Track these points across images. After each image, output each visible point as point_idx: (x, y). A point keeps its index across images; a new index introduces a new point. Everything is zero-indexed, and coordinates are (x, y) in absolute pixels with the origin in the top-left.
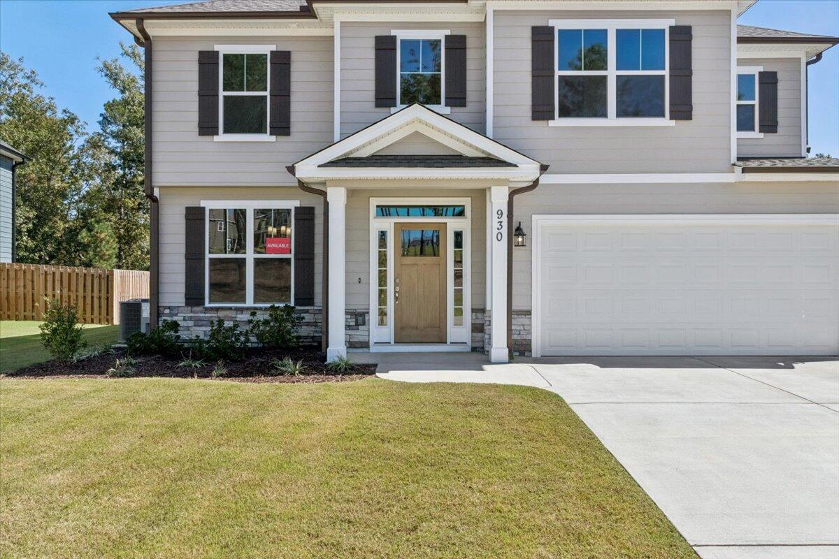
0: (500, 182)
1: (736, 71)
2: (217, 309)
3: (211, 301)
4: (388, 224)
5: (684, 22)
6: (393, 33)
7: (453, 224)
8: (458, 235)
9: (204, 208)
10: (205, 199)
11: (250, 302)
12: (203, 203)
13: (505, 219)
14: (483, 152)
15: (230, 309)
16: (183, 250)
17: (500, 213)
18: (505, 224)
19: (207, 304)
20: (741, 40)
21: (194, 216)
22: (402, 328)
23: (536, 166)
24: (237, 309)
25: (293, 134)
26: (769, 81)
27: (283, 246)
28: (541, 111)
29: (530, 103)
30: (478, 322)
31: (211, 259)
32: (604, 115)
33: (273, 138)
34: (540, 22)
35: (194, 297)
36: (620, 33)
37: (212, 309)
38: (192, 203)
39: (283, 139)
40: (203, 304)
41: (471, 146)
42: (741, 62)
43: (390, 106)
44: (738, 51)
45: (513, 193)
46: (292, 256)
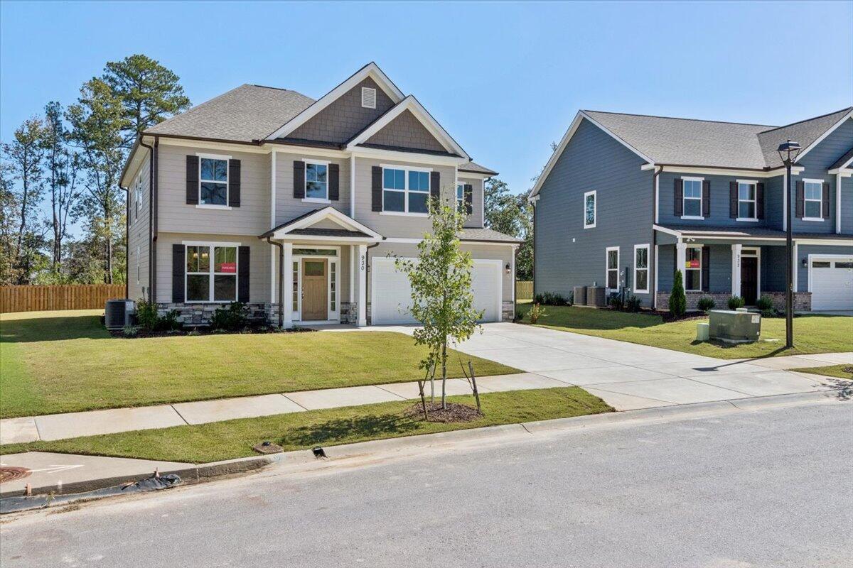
0: (363, 243)
1: (457, 183)
2: (193, 304)
3: (188, 299)
4: (299, 258)
5: (437, 170)
6: (303, 160)
7: (331, 259)
8: (333, 265)
9: (184, 245)
10: (185, 240)
11: (212, 300)
12: (183, 243)
13: (365, 260)
14: (356, 229)
15: (201, 304)
16: (171, 269)
17: (363, 257)
18: (365, 262)
19: (186, 302)
20: (459, 170)
21: (178, 250)
22: (305, 313)
23: (381, 237)
24: (205, 304)
25: (242, 207)
26: (468, 188)
27: (231, 268)
28: (376, 207)
29: (371, 203)
30: (345, 308)
31: (188, 275)
32: (404, 211)
33: (231, 208)
34: (376, 165)
35: (177, 297)
36: (411, 173)
37: (190, 304)
38: (177, 242)
39: (236, 209)
40: (183, 301)
41: (349, 224)
42: (460, 179)
43: (301, 198)
44: (458, 175)
45: (368, 248)
46: (237, 274)
